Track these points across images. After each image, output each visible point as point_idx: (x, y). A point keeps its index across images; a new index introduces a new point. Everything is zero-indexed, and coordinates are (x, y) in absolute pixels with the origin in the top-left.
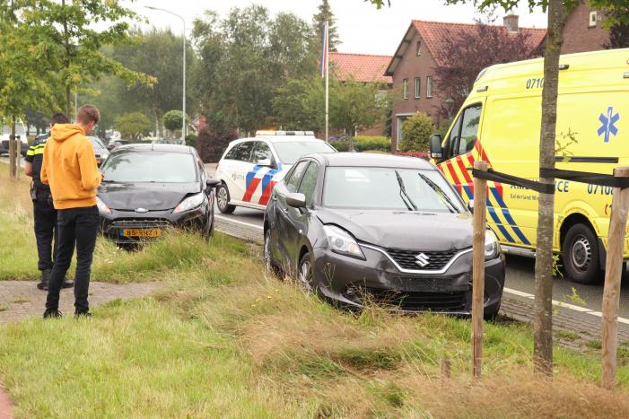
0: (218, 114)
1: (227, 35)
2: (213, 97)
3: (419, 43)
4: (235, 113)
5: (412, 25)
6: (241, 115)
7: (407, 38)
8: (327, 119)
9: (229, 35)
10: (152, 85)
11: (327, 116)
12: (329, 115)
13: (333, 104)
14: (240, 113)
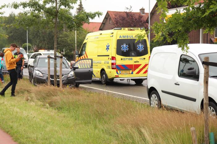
0: (40, 44)
1: (43, 17)
2: (38, 38)
3: (110, 19)
4: (46, 44)
5: (107, 13)
6: (48, 45)
7: (106, 17)
8: (76, 46)
9: (44, 17)
10: (7, 38)
11: (76, 45)
12: (77, 44)
13: (78, 40)
14: (48, 44)
